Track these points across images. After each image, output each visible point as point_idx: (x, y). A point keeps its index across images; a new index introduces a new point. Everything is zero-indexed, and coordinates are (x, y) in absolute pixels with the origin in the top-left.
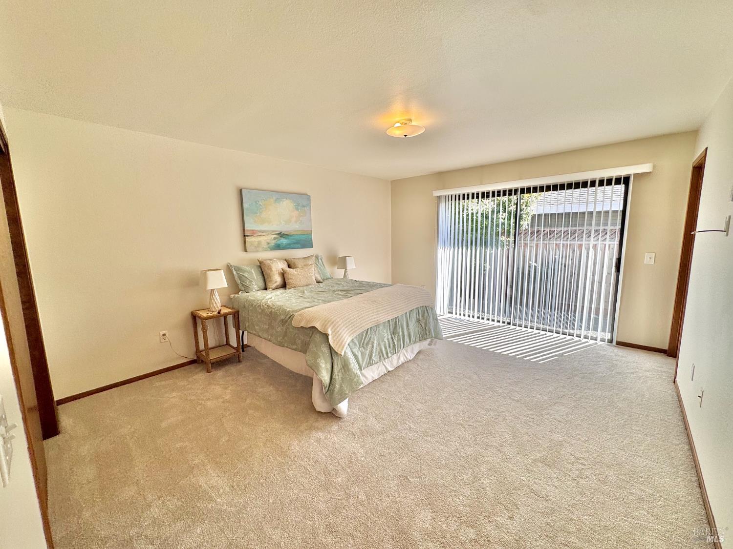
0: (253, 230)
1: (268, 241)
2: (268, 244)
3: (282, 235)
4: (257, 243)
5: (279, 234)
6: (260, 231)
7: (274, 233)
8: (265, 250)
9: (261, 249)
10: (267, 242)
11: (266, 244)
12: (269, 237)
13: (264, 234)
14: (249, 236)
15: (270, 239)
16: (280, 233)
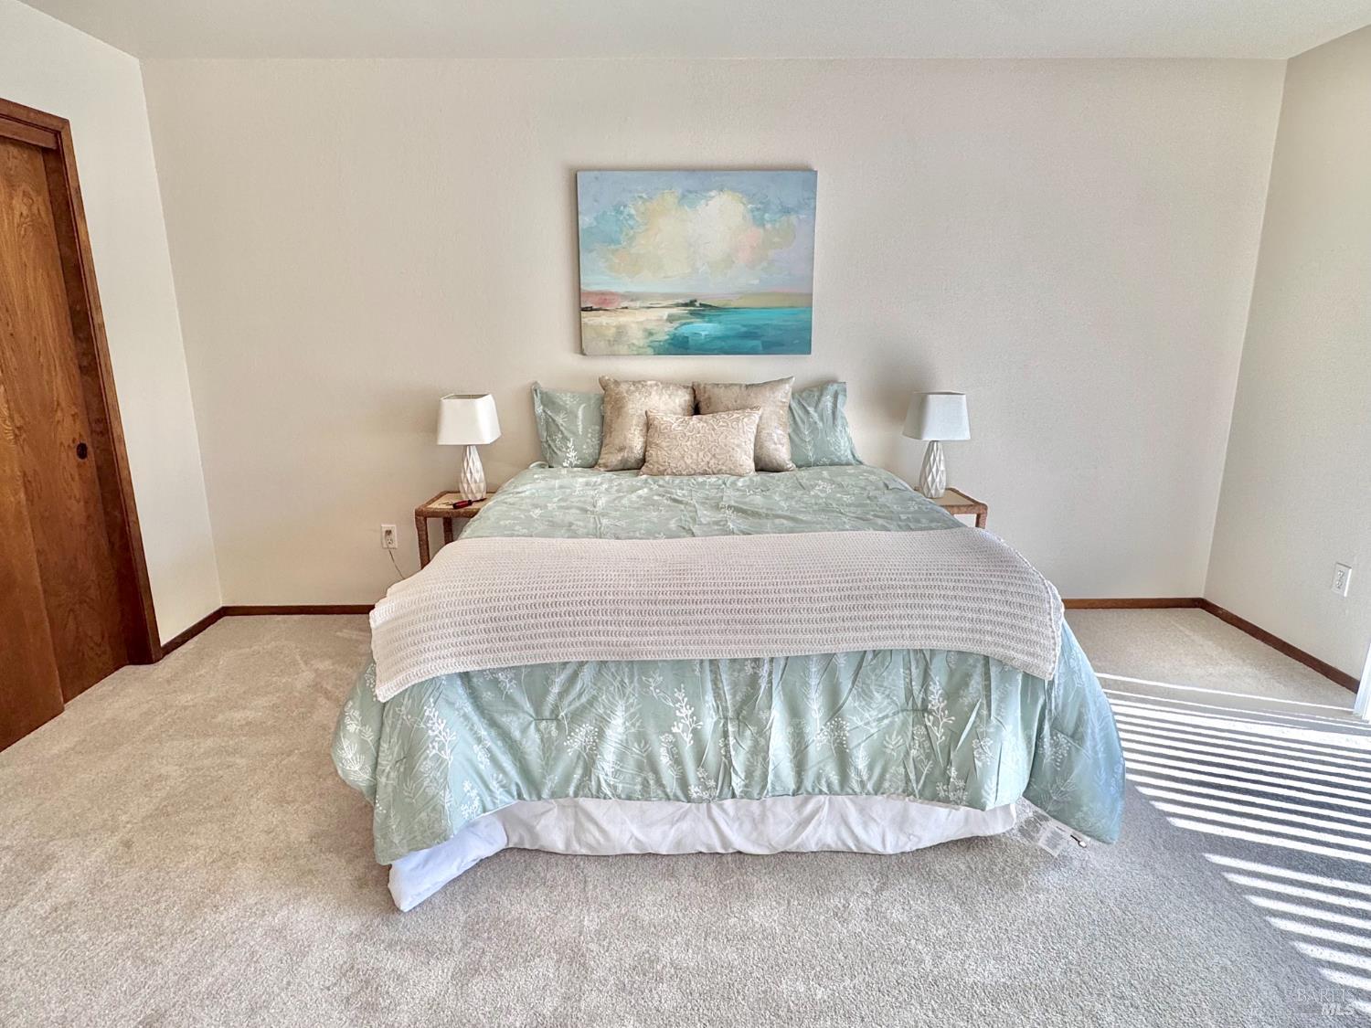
0: (603, 294)
1: (649, 327)
2: (651, 334)
3: (698, 309)
4: (613, 330)
5: (686, 305)
6: (625, 296)
7: (670, 302)
8: (639, 353)
9: (623, 349)
10: (645, 330)
11: (640, 334)
12: (653, 315)
13: (638, 304)
14: (591, 309)
15: (656, 320)
16: (692, 303)
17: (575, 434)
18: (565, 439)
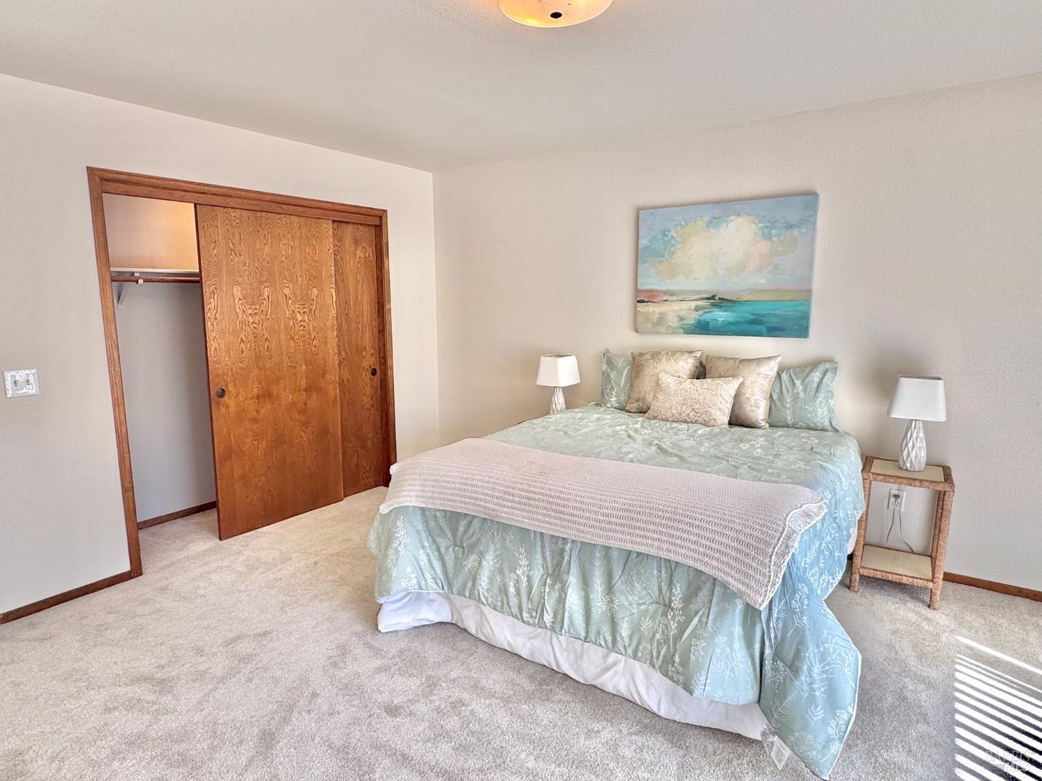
0: (651, 291)
1: (682, 314)
2: (682, 319)
3: (717, 301)
4: (657, 316)
5: (709, 299)
6: (666, 293)
7: (697, 297)
8: (674, 332)
9: (663, 329)
10: (679, 316)
11: (675, 319)
12: (685, 305)
13: (674, 298)
14: (643, 302)
15: (687, 310)
16: (713, 297)
17: (618, 385)
18: (612, 388)
